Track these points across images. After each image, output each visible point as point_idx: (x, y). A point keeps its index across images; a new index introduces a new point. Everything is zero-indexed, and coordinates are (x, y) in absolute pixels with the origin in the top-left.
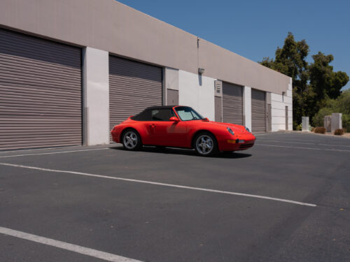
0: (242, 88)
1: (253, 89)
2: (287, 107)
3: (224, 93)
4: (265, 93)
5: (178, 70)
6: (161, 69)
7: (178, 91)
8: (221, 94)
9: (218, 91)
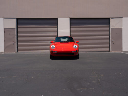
5: (122, 18)
6: (109, 19)
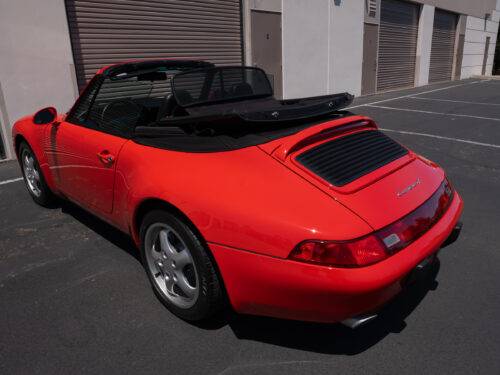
0: (419, 7)
1: (438, 11)
2: (488, 38)
3: (383, 18)
4: (456, 16)
7: (280, 14)
8: (377, 20)
9: (372, 14)
